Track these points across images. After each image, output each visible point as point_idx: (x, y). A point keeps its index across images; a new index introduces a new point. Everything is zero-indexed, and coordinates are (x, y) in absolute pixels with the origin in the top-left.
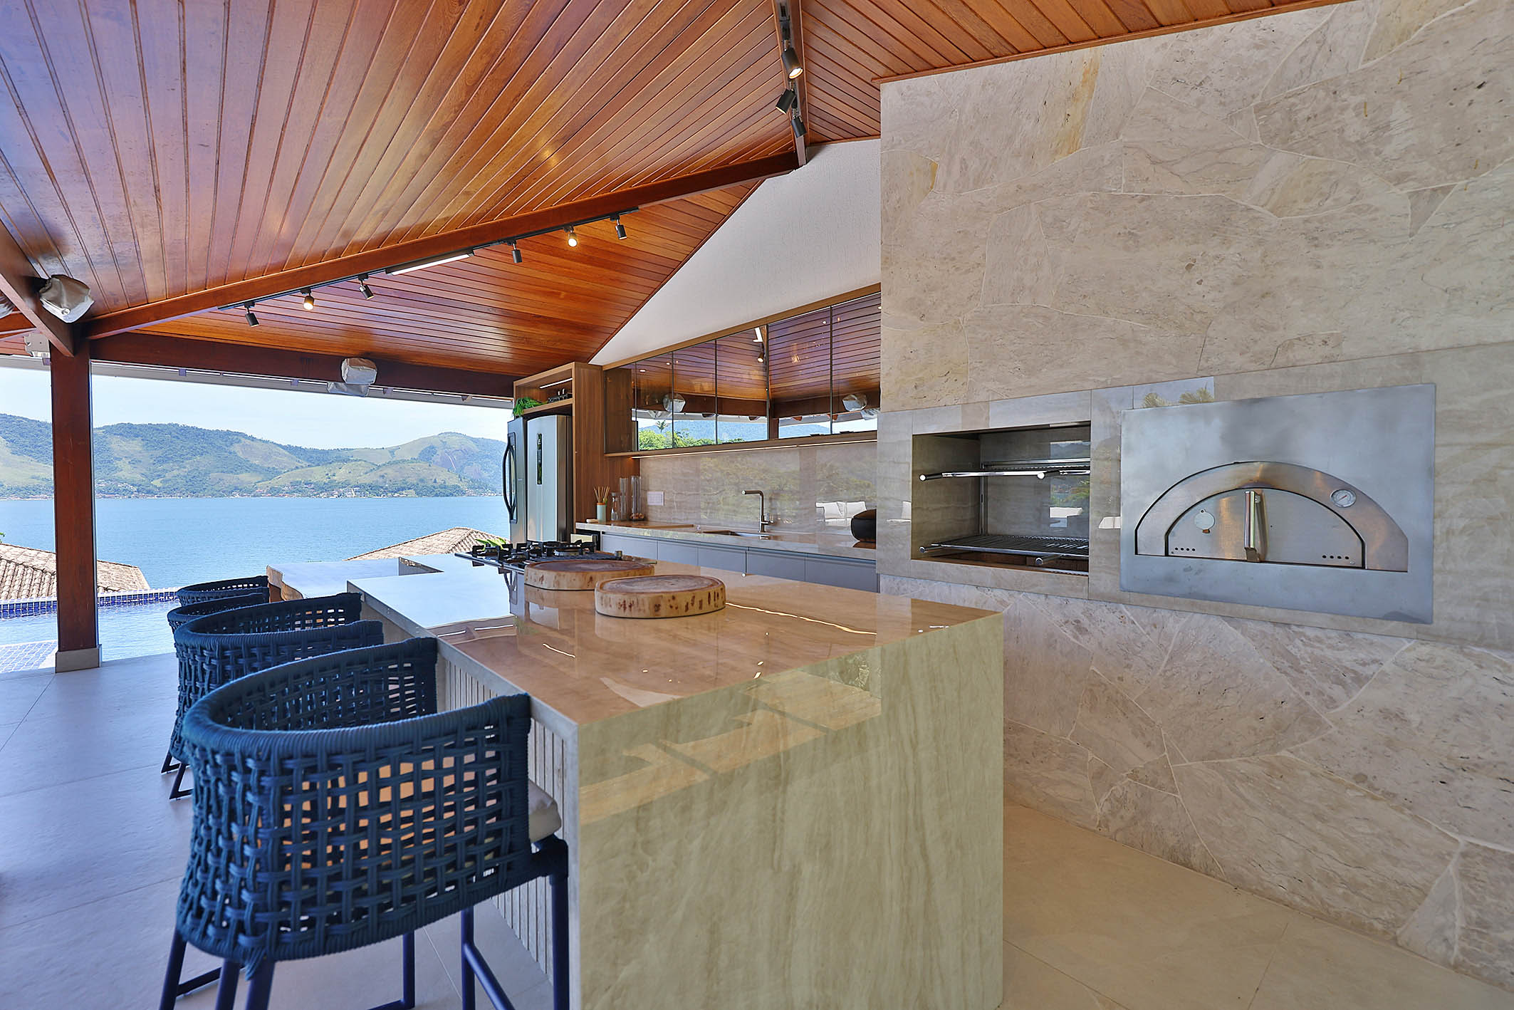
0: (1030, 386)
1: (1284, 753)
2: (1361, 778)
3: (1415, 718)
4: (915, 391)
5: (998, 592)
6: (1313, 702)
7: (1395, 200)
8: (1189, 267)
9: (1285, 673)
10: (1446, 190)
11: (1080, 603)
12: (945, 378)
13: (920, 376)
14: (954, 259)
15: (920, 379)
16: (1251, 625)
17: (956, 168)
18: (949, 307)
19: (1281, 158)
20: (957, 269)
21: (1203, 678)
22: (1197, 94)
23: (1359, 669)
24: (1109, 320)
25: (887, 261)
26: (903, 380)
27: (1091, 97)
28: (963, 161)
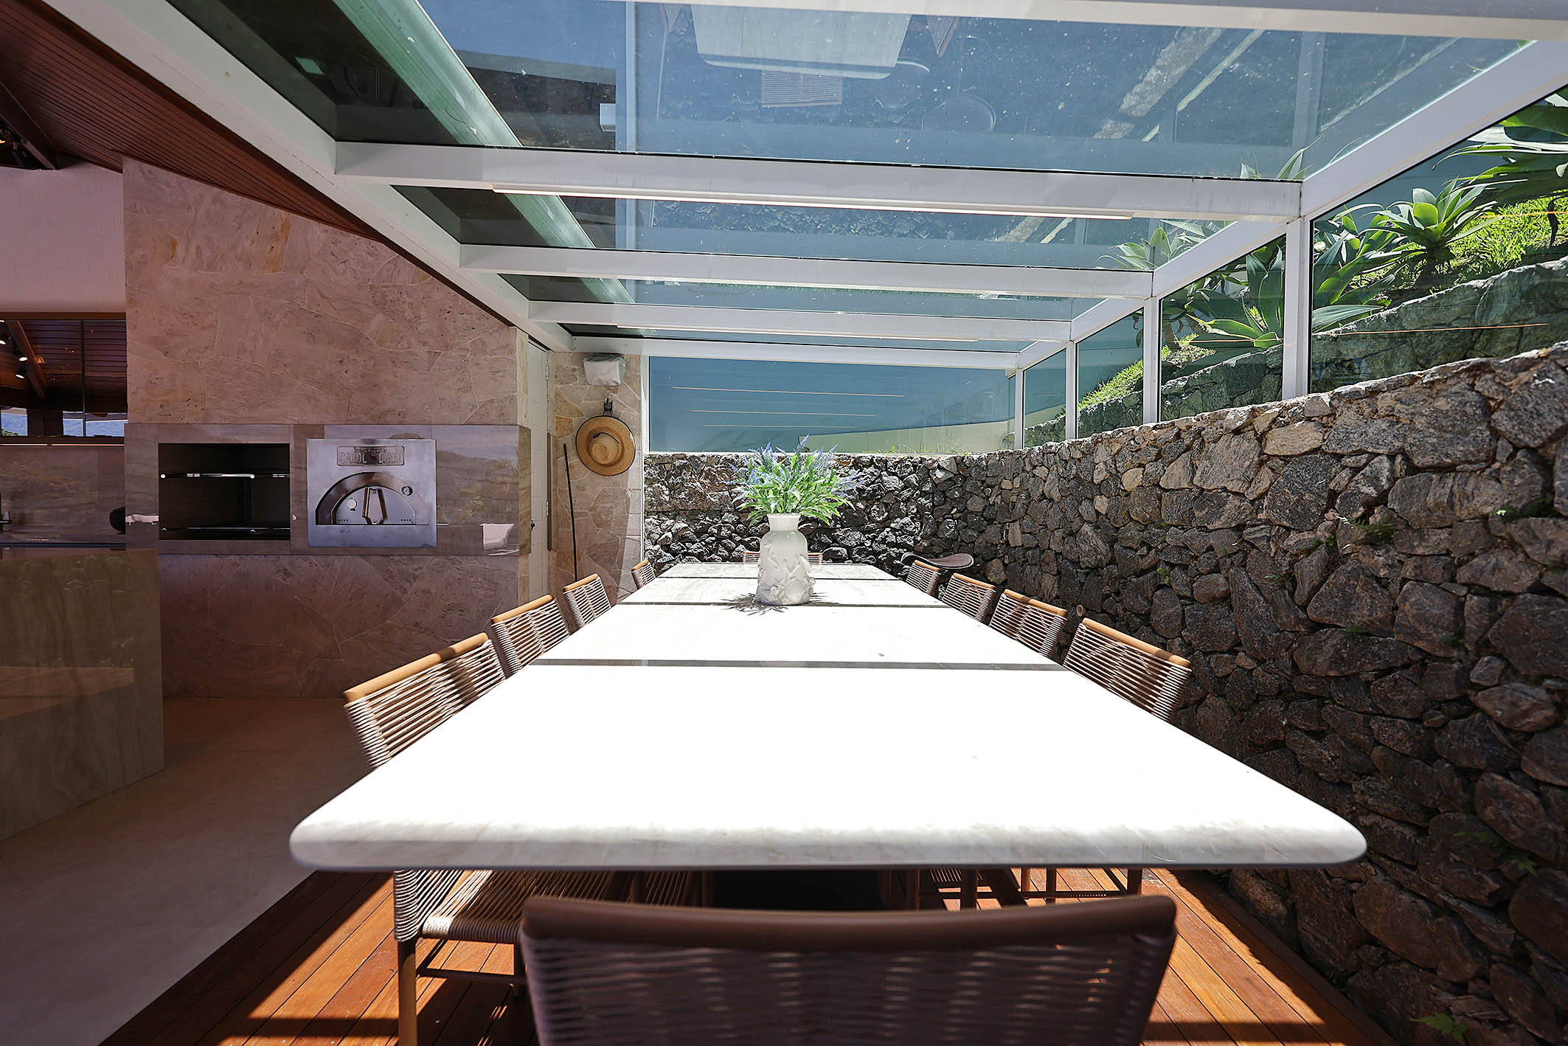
0: (251, 417)
1: (387, 622)
2: (417, 625)
3: (433, 591)
4: (161, 410)
5: (232, 557)
6: (398, 592)
7: (422, 352)
8: (341, 361)
9: (387, 580)
10: (439, 354)
11: (286, 557)
12: (187, 403)
13: (165, 398)
14: (192, 316)
15: (164, 401)
16: (373, 558)
17: (193, 250)
18: (189, 351)
19: (380, 317)
20: (195, 324)
21: (352, 591)
22: (343, 265)
23: (414, 572)
24: (300, 383)
25: (131, 301)
26: (148, 399)
27: (286, 242)
28: (198, 247)
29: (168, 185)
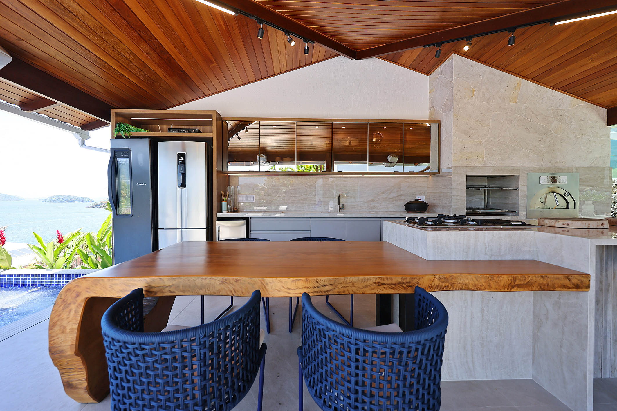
0: (503, 164)
4: (466, 161)
7: (573, 137)
12: (477, 158)
14: (480, 121)
15: (468, 157)
17: (481, 93)
18: (478, 136)
19: (556, 122)
20: (481, 125)
22: (541, 100)
25: (455, 115)
26: (461, 156)
27: (519, 90)
28: (483, 92)
29: (472, 66)
